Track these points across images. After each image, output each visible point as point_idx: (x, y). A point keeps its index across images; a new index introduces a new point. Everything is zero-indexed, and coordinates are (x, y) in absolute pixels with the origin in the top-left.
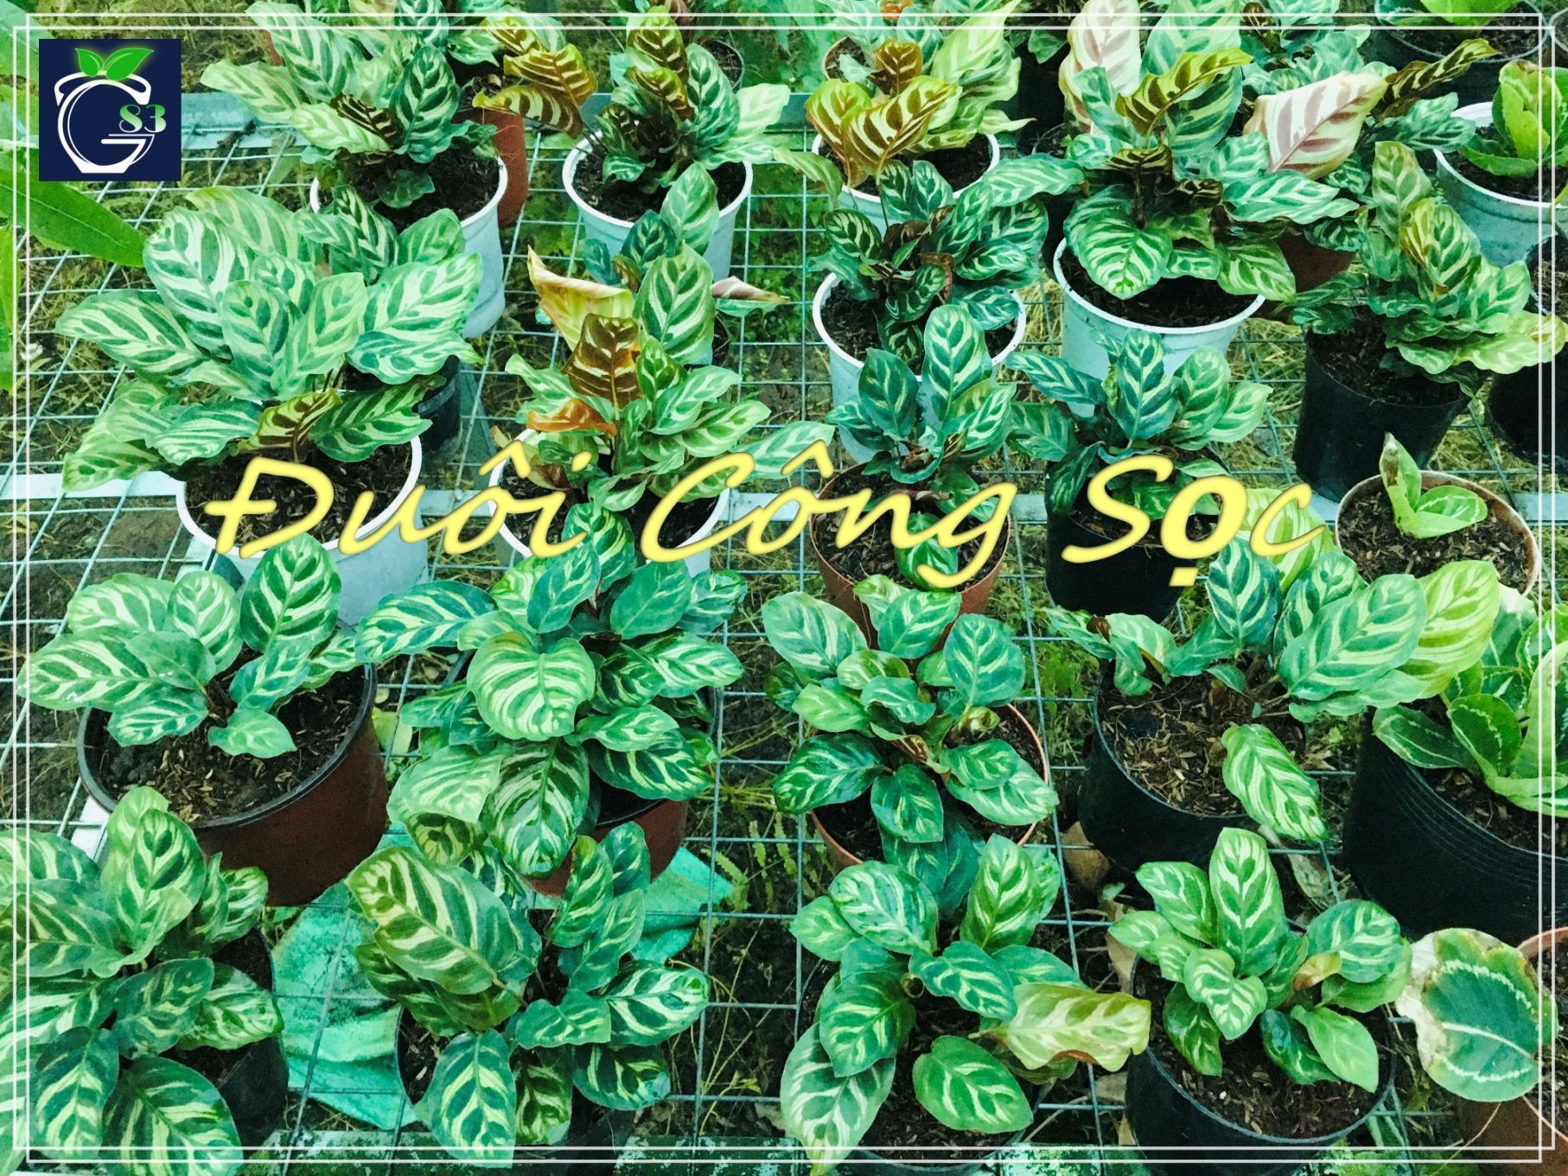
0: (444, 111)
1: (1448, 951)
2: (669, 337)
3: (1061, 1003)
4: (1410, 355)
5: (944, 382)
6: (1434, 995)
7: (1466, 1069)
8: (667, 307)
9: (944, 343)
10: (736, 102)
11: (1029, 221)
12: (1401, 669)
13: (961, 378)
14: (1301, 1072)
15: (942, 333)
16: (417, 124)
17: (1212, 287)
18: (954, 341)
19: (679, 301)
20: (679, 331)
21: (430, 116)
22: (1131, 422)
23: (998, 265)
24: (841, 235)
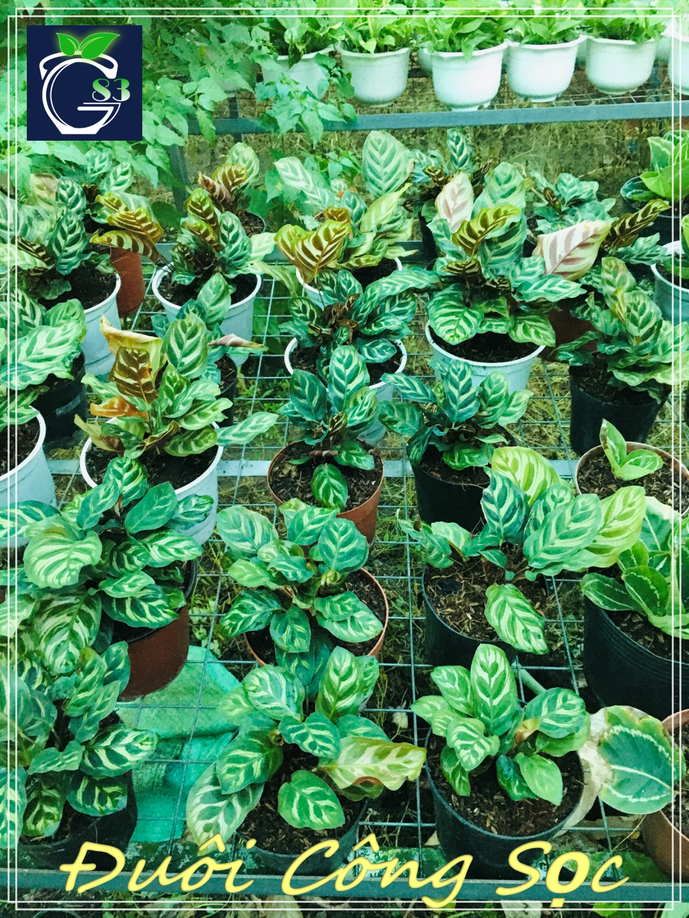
0: (79, 247)
1: (614, 720)
2: (182, 364)
3: (368, 749)
4: (620, 376)
5: (341, 389)
6: (605, 747)
7: (623, 793)
8: (181, 346)
9: (341, 367)
10: (250, 243)
11: (407, 304)
12: (587, 548)
13: (351, 387)
14: (516, 793)
15: (340, 361)
16: (64, 254)
17: (504, 339)
18: (347, 366)
19: (188, 344)
20: (187, 360)
21: (70, 250)
22: (453, 413)
23: (384, 327)
24: (298, 311)
